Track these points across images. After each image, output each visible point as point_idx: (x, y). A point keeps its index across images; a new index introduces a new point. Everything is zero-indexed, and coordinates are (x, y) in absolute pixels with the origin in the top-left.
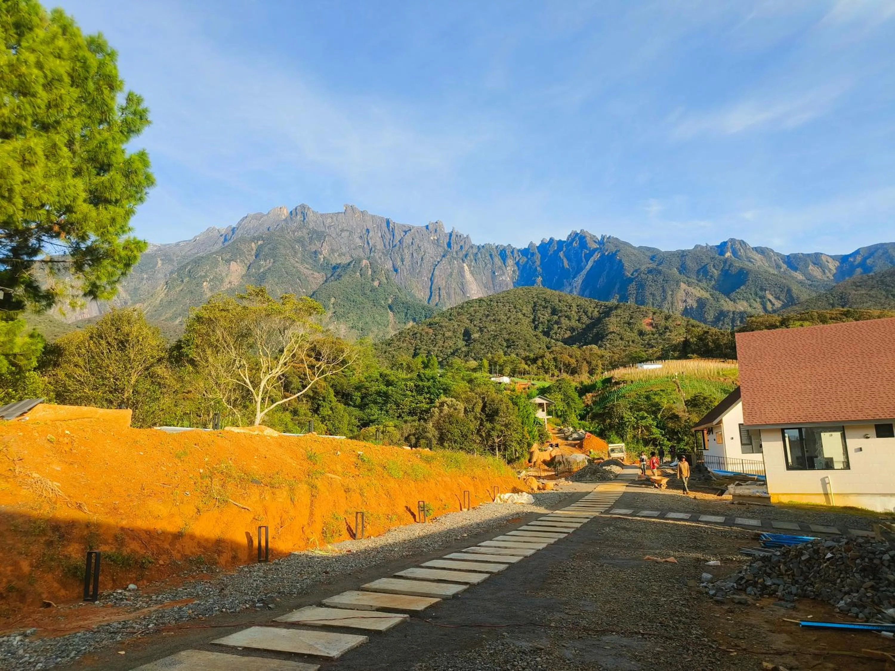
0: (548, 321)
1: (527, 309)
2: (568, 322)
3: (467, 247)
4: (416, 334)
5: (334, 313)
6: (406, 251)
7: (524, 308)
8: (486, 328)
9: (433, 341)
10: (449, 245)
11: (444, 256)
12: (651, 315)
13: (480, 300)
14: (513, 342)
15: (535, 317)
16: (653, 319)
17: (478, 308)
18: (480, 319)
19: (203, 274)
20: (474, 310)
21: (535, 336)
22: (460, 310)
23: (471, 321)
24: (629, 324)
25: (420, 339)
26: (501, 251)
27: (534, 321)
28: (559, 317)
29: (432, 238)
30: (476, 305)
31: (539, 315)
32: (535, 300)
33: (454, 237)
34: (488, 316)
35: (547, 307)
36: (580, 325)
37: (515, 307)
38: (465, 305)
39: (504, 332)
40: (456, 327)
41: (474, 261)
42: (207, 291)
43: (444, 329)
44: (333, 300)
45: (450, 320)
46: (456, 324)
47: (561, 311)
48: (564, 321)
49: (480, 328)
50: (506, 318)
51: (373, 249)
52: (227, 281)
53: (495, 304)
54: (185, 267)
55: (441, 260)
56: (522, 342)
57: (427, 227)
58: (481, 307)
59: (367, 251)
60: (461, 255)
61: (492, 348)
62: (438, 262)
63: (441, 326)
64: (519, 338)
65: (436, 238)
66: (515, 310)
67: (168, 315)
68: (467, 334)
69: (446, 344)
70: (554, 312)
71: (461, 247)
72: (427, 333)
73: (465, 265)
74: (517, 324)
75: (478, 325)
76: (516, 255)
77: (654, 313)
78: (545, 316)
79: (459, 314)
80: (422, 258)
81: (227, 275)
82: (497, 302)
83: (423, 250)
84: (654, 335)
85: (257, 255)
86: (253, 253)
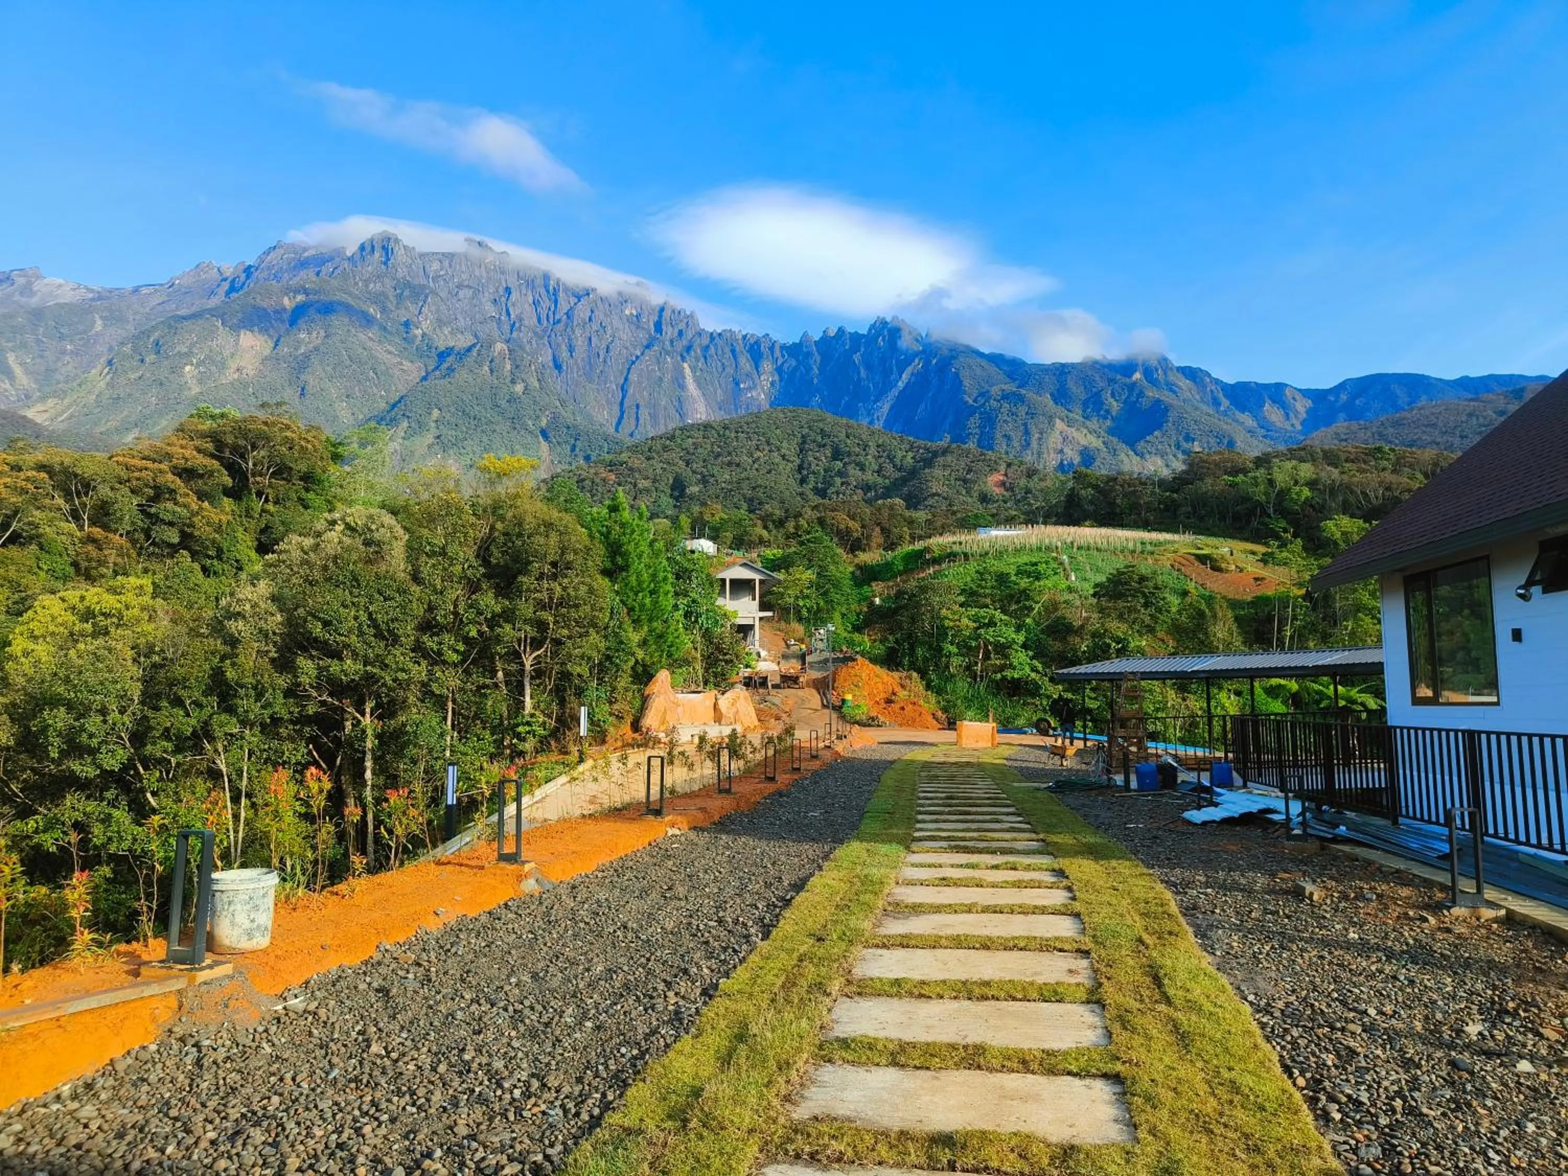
0: (826, 471)
1: (790, 448)
2: (860, 473)
3: (690, 334)
4: (583, 480)
5: (438, 437)
6: (578, 332)
7: (785, 444)
8: (713, 476)
10: (658, 326)
11: (648, 347)
12: (1003, 468)
13: (707, 426)
14: (760, 503)
15: (803, 461)
16: (1006, 475)
17: (701, 440)
18: (704, 461)
19: (185, 350)
20: (694, 444)
21: (801, 494)
22: (668, 442)
23: (687, 463)
24: (965, 481)
25: (591, 491)
26: (752, 346)
27: (800, 468)
28: (845, 464)
29: (627, 312)
30: (698, 434)
31: (811, 459)
32: (806, 431)
33: (667, 314)
34: (718, 455)
35: (824, 446)
36: (880, 480)
37: (768, 443)
39: (745, 485)
40: (659, 471)
41: (702, 360)
42: (192, 383)
43: (637, 475)
44: (436, 413)
45: (648, 459)
46: (658, 466)
47: (849, 454)
48: (853, 471)
49: (704, 477)
50: (750, 461)
51: (517, 325)
52: (233, 365)
53: (733, 435)
54: (146, 334)
55: (642, 354)
56: (775, 504)
58: (707, 438)
59: (506, 328)
60: (680, 345)
62: (637, 357)
63: (631, 469)
64: (771, 497)
65: (634, 312)
66: (767, 448)
67: (112, 424)
68: (678, 486)
69: (638, 502)
70: (837, 455)
71: (681, 333)
72: (604, 480)
73: (686, 365)
74: (769, 472)
75: (699, 470)
76: (777, 353)
77: (1009, 465)
78: (819, 461)
79: (665, 448)
80: (608, 348)
81: (232, 355)
82: (737, 432)
83: (609, 332)
84: (1005, 502)
85: (293, 321)
86: (286, 316)
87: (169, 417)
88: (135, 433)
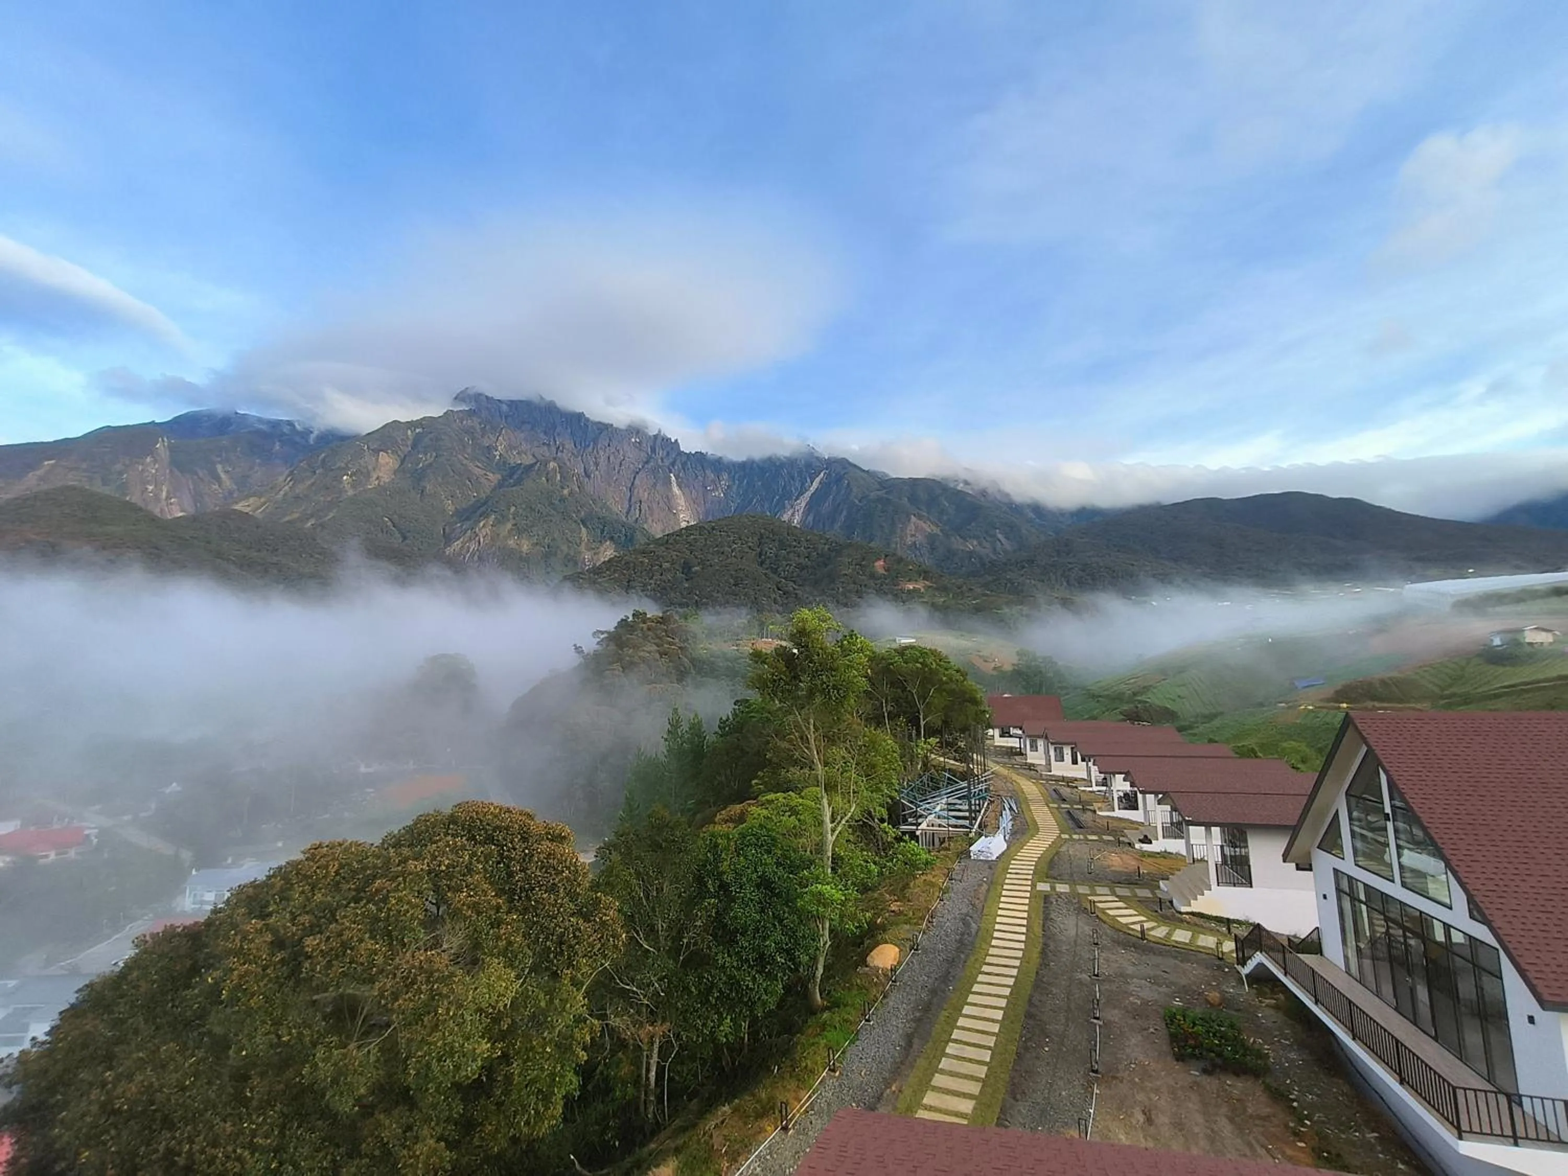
0: (776, 556)
1: (753, 541)
2: (797, 558)
3: (674, 454)
4: (628, 563)
5: (515, 525)
6: (601, 453)
7: (750, 539)
8: (708, 560)
10: (653, 450)
11: (646, 463)
12: (883, 557)
13: (698, 528)
15: (761, 550)
16: (885, 562)
17: (698, 536)
18: (701, 550)
19: (343, 465)
20: (695, 539)
21: (765, 574)
22: (678, 538)
23: (691, 551)
24: (861, 566)
26: (715, 462)
27: (760, 555)
28: (788, 553)
29: (633, 441)
30: (696, 533)
31: (766, 549)
32: (762, 531)
33: (659, 441)
34: (710, 546)
35: (774, 541)
36: (810, 564)
37: (740, 538)
38: (683, 531)
39: (731, 568)
40: (674, 557)
41: (682, 471)
42: (347, 487)
43: (661, 559)
44: (513, 509)
45: (667, 548)
46: (674, 554)
47: (790, 546)
48: (793, 557)
49: (702, 560)
50: (730, 550)
51: (561, 448)
52: (374, 475)
53: (718, 533)
54: (317, 455)
55: (643, 467)
56: (750, 581)
57: (628, 427)
58: (702, 535)
59: (554, 449)
60: (668, 462)
61: (719, 585)
62: (640, 469)
63: (657, 556)
64: (747, 576)
65: (638, 441)
66: (740, 542)
67: (296, 516)
68: (687, 566)
69: (664, 577)
70: (782, 546)
71: (668, 453)
72: (641, 562)
73: (671, 475)
74: (742, 558)
75: (699, 556)
76: (731, 469)
77: (886, 556)
78: (772, 550)
79: (677, 542)
80: (621, 464)
81: (374, 469)
82: (720, 531)
83: (621, 454)
84: (885, 579)
85: (414, 446)
86: (409, 443)
87: (335, 511)
88: (312, 521)
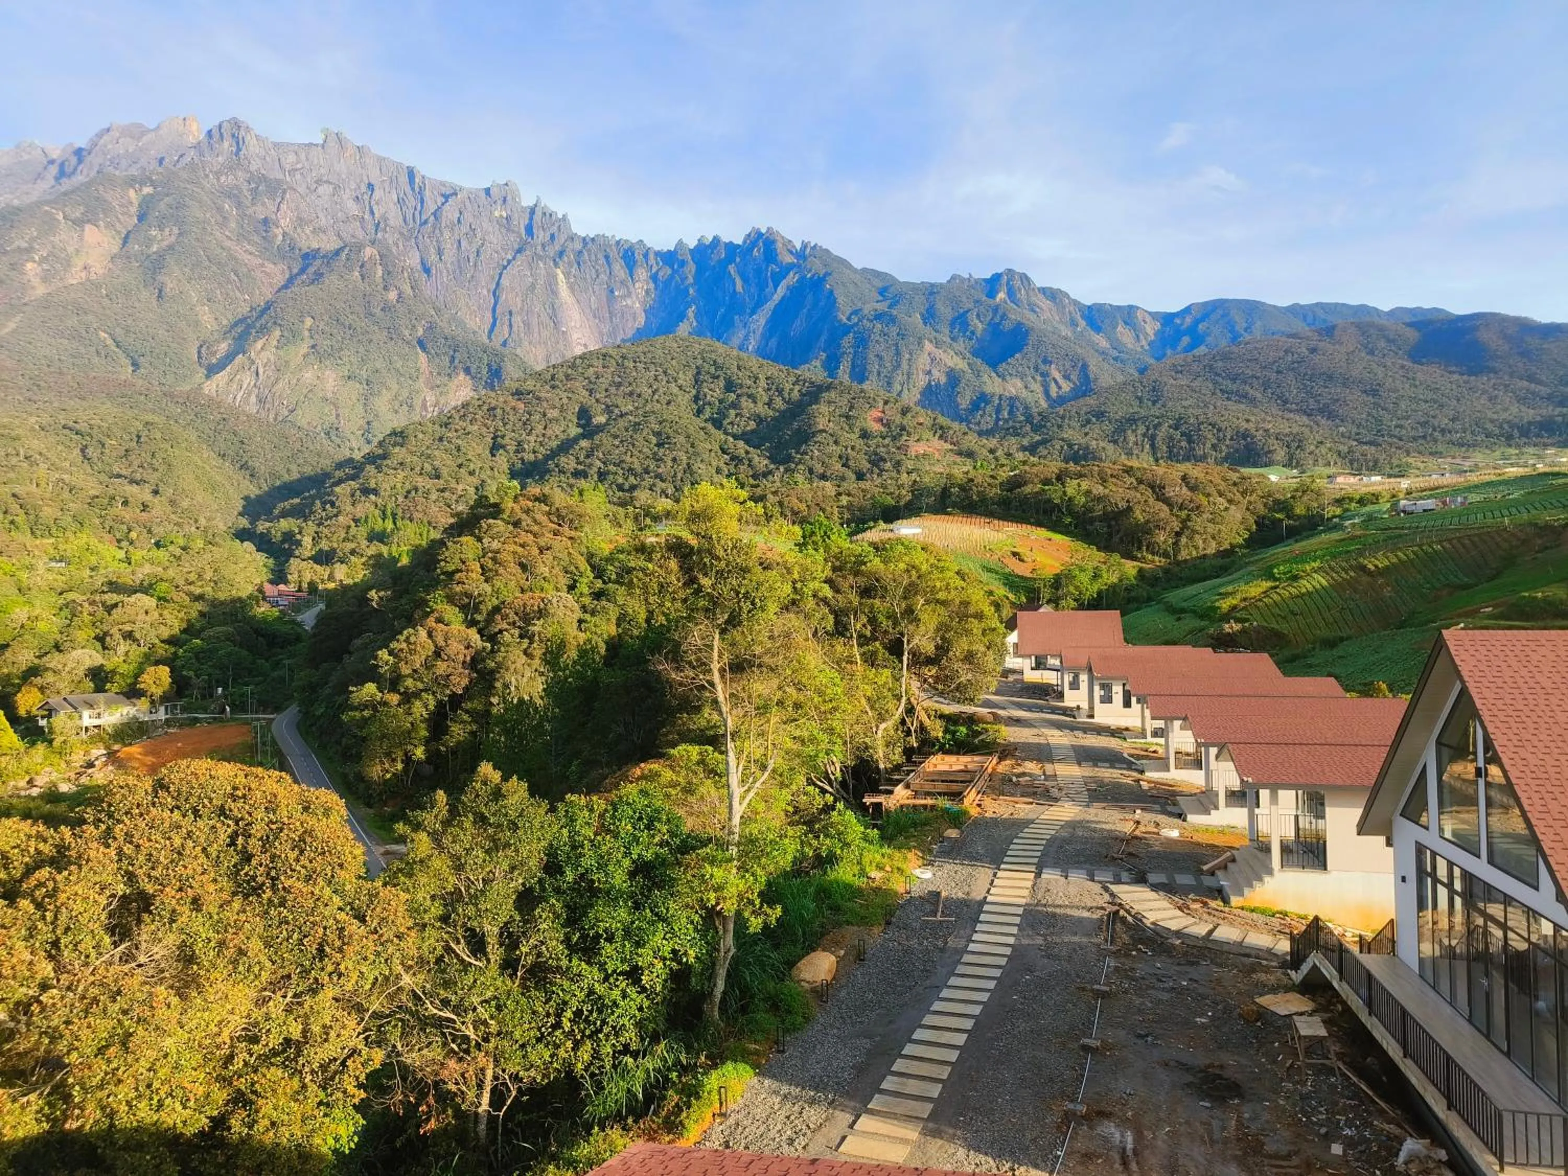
0: (721, 401)
1: (686, 379)
2: (752, 405)
3: (562, 238)
4: (494, 409)
5: (313, 347)
6: (447, 234)
7: (681, 375)
8: (617, 407)
9: (525, 424)
10: (529, 229)
11: (519, 251)
12: (881, 404)
13: (604, 354)
14: (668, 438)
15: (698, 392)
16: (883, 412)
17: (601, 369)
18: (606, 390)
19: (24, 245)
20: (596, 373)
21: (702, 429)
22: (570, 371)
23: (591, 392)
24: (848, 417)
25: (503, 420)
26: (626, 251)
27: (696, 399)
28: (738, 396)
29: (497, 214)
30: (598, 363)
31: (706, 390)
32: (700, 362)
33: (538, 217)
34: (619, 385)
35: (718, 377)
36: (771, 413)
37: (665, 373)
38: (578, 361)
39: (652, 419)
40: (565, 401)
41: (576, 266)
42: (36, 281)
43: (545, 404)
44: (309, 322)
45: (553, 387)
46: (564, 395)
47: (741, 386)
48: (746, 403)
49: (608, 406)
50: (650, 391)
51: (382, 225)
52: (79, 263)
53: (632, 364)
55: (514, 258)
56: (681, 439)
57: (488, 191)
58: (608, 367)
59: (370, 227)
60: (552, 251)
61: (634, 445)
62: (509, 262)
63: (539, 398)
64: (677, 432)
65: (505, 215)
66: (665, 379)
68: (584, 415)
69: (549, 432)
70: (730, 386)
71: (552, 237)
72: (514, 408)
73: (559, 271)
74: (669, 403)
75: (603, 400)
76: (652, 261)
77: (886, 403)
78: (714, 392)
79: (568, 377)
80: (478, 252)
81: (77, 251)
82: (635, 362)
83: (479, 235)
84: (884, 438)
85: (141, 218)
86: (133, 210)
87: (18, 319)
